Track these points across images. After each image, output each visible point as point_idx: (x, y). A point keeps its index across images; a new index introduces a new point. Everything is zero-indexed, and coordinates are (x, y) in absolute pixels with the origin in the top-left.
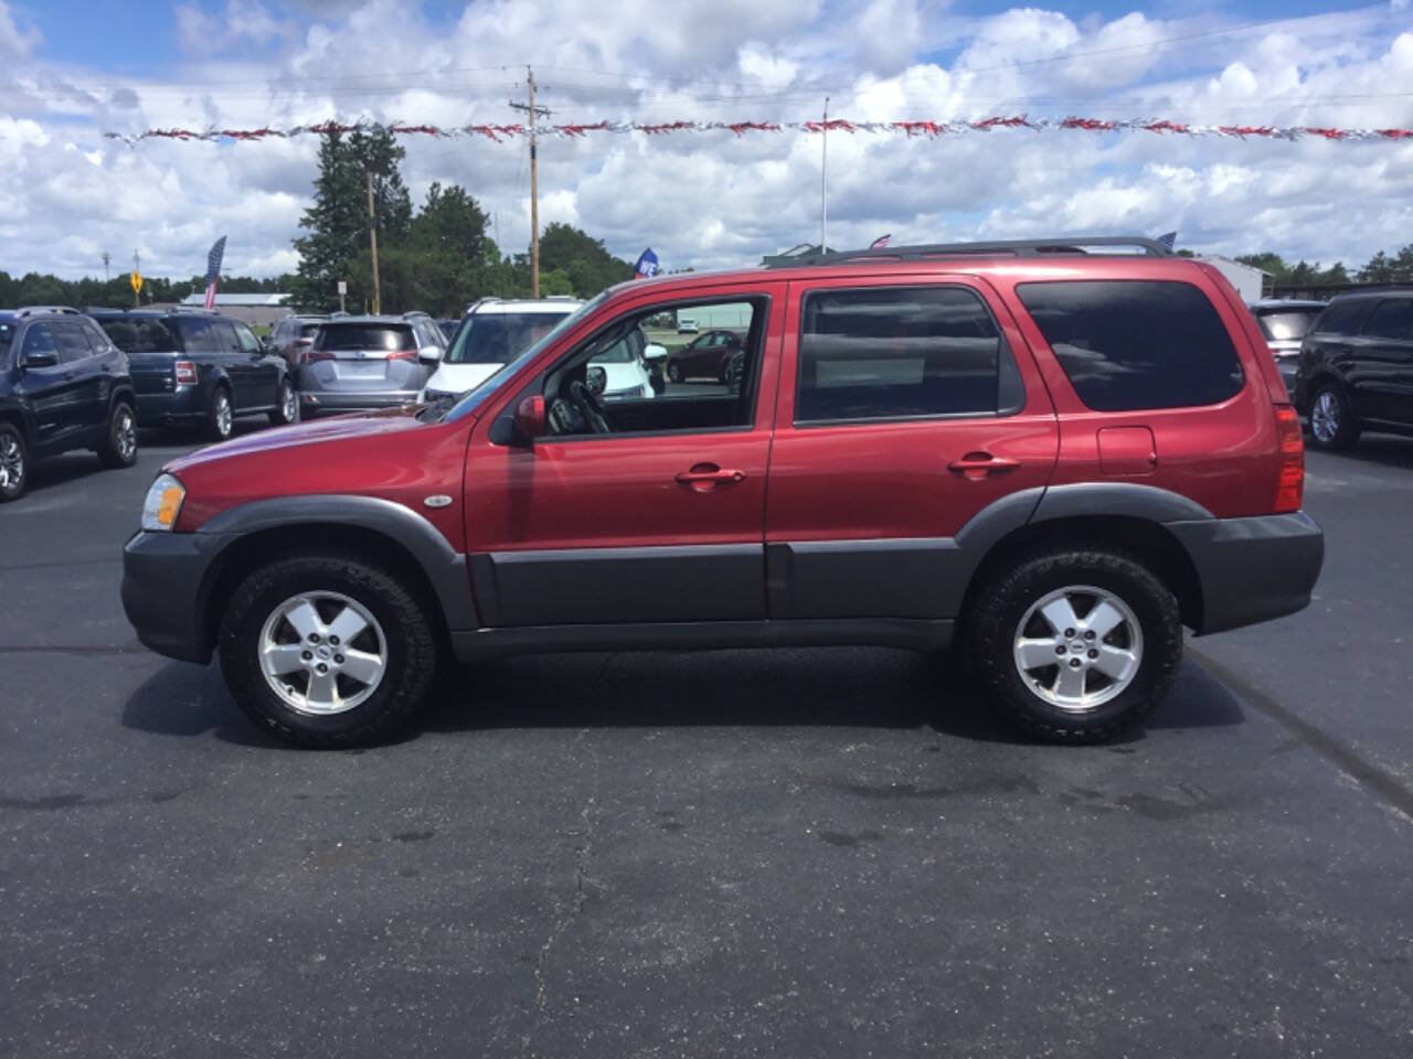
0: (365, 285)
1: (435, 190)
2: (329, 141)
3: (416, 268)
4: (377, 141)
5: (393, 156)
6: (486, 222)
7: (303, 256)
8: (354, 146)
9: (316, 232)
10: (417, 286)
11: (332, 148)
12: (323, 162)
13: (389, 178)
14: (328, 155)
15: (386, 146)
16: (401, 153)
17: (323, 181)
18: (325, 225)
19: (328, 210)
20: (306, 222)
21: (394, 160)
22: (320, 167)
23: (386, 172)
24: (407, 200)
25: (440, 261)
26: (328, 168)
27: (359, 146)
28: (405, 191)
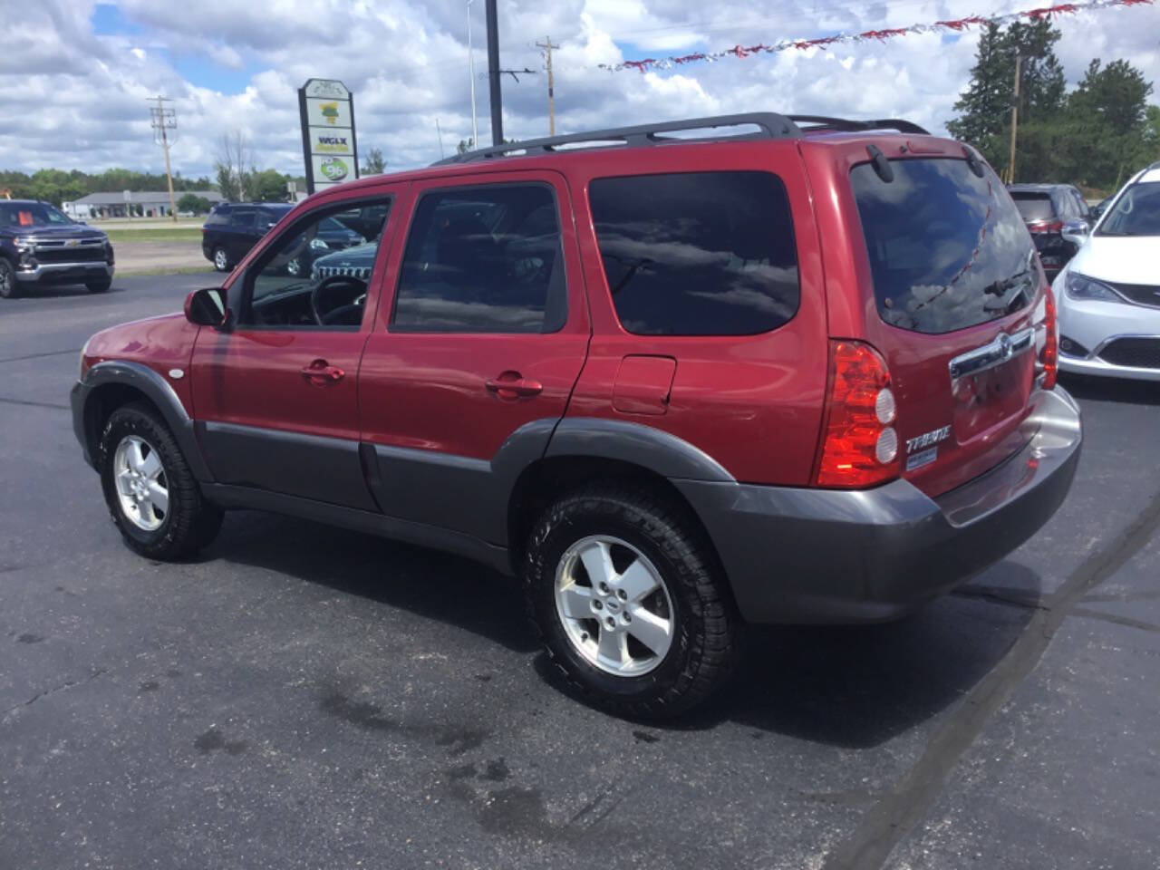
0: (1003, 157)
1: (1095, 66)
2: (988, 32)
3: (1055, 140)
4: (1034, 27)
5: (1049, 40)
6: (1149, 90)
7: (953, 135)
8: (1012, 35)
9: (967, 114)
10: (1052, 156)
11: (990, 40)
12: (981, 51)
13: (1045, 60)
14: (985, 45)
15: (1043, 31)
16: (1057, 35)
17: (978, 68)
18: (976, 106)
19: (979, 94)
20: (959, 106)
21: (1049, 43)
22: (976, 56)
23: (1041, 55)
24: (1061, 77)
25: (1080, 131)
26: (984, 56)
27: (1017, 33)
28: (1059, 70)
